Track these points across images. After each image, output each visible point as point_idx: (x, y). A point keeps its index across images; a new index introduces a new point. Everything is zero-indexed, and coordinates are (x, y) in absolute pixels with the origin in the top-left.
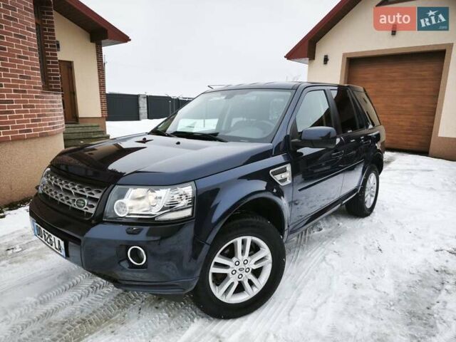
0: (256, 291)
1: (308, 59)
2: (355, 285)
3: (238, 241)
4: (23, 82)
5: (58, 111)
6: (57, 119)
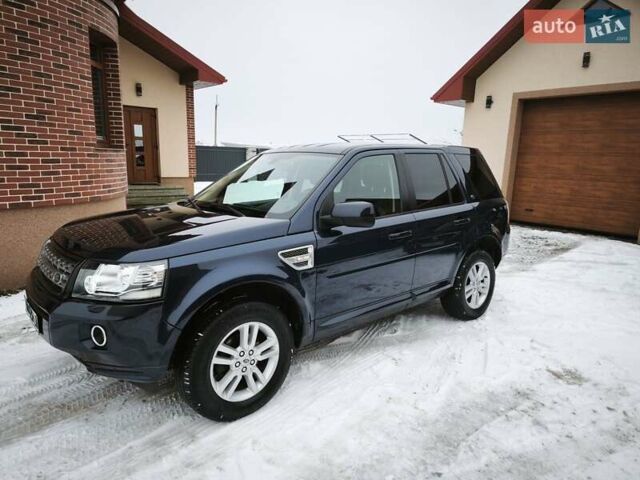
1: (464, 101)
3: (245, 327)
4: (73, 138)
5: (117, 171)
6: (115, 181)
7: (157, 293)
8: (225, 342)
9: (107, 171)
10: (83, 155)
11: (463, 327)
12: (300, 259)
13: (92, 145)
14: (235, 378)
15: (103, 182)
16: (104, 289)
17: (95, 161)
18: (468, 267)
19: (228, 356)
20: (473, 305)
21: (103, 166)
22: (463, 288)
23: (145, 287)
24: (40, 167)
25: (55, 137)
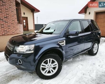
0: (54, 73)
1: (84, 13)
2: (84, 74)
4: (13, 22)
5: (21, 28)
6: (21, 30)
7: (33, 52)
10: (15, 25)
13: (17, 23)
15: (19, 30)
16: (21, 51)
17: (17, 26)
19: (45, 66)
21: (19, 27)
23: (30, 50)
24: (7, 27)
25: (10, 21)
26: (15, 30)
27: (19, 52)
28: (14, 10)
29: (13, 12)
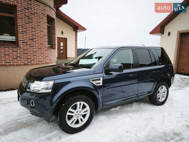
0: (83, 123)
1: (160, 34)
3: (78, 103)
4: (41, 46)
5: (53, 55)
6: (52, 58)
8: (72, 108)
9: (50, 55)
10: (44, 50)
11: (156, 108)
12: (97, 82)
13: (47, 48)
14: (75, 120)
15: (49, 58)
17: (47, 52)
18: (159, 87)
19: (72, 112)
20: (160, 100)
21: (49, 54)
22: (156, 94)
23: (47, 89)
24: (32, 54)
25: (36, 45)
26: (43, 58)
27: (33, 89)
28: (44, 29)
29: (43, 32)
